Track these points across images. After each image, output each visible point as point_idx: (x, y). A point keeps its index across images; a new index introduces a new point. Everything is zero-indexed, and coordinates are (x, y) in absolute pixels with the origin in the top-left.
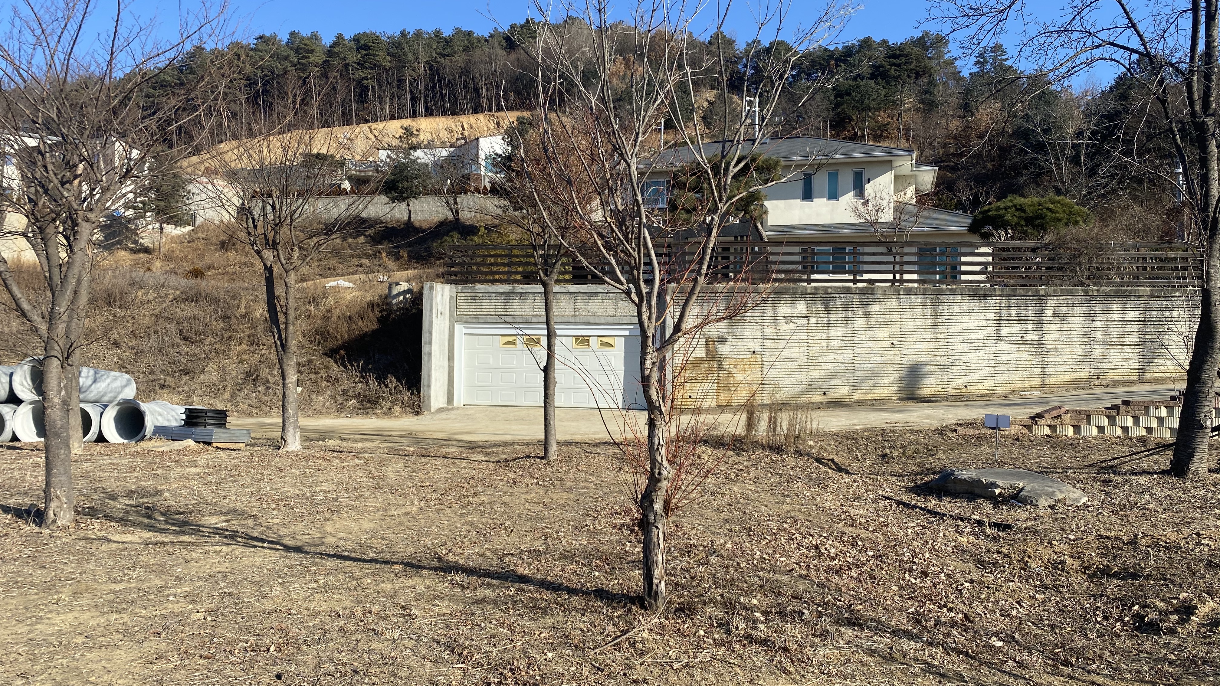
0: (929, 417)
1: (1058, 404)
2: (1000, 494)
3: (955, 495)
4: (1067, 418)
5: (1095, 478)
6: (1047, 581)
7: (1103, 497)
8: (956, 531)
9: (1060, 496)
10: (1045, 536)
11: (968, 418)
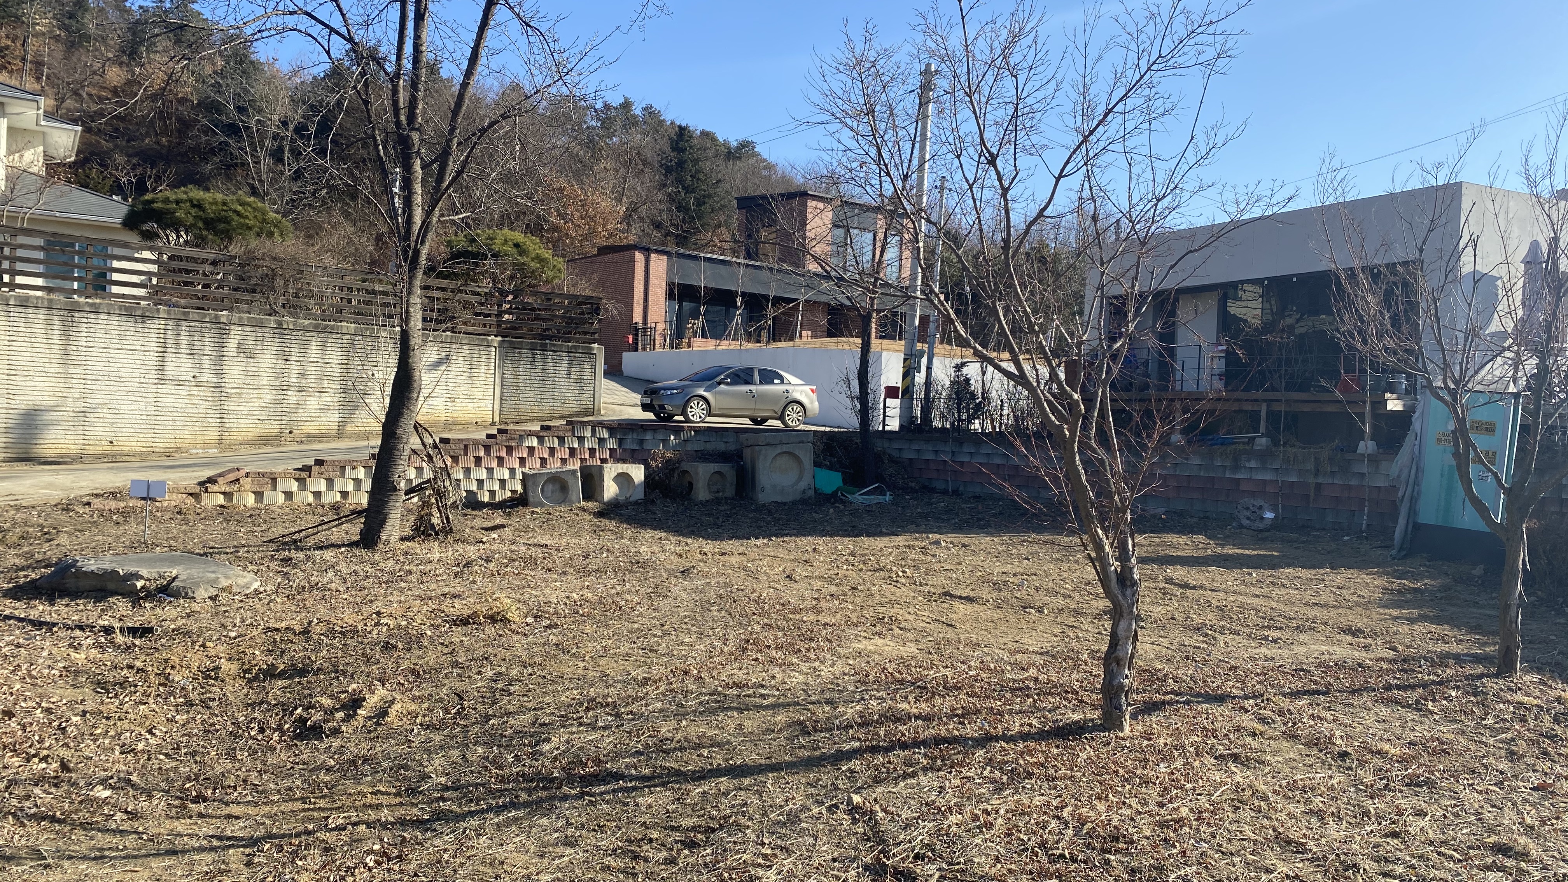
0: (49, 486)
1: (236, 465)
2: (143, 588)
3: (74, 594)
4: (247, 483)
5: (272, 556)
6: (194, 696)
7: (279, 580)
8: (71, 646)
9: (224, 583)
10: (199, 636)
11: (111, 485)
